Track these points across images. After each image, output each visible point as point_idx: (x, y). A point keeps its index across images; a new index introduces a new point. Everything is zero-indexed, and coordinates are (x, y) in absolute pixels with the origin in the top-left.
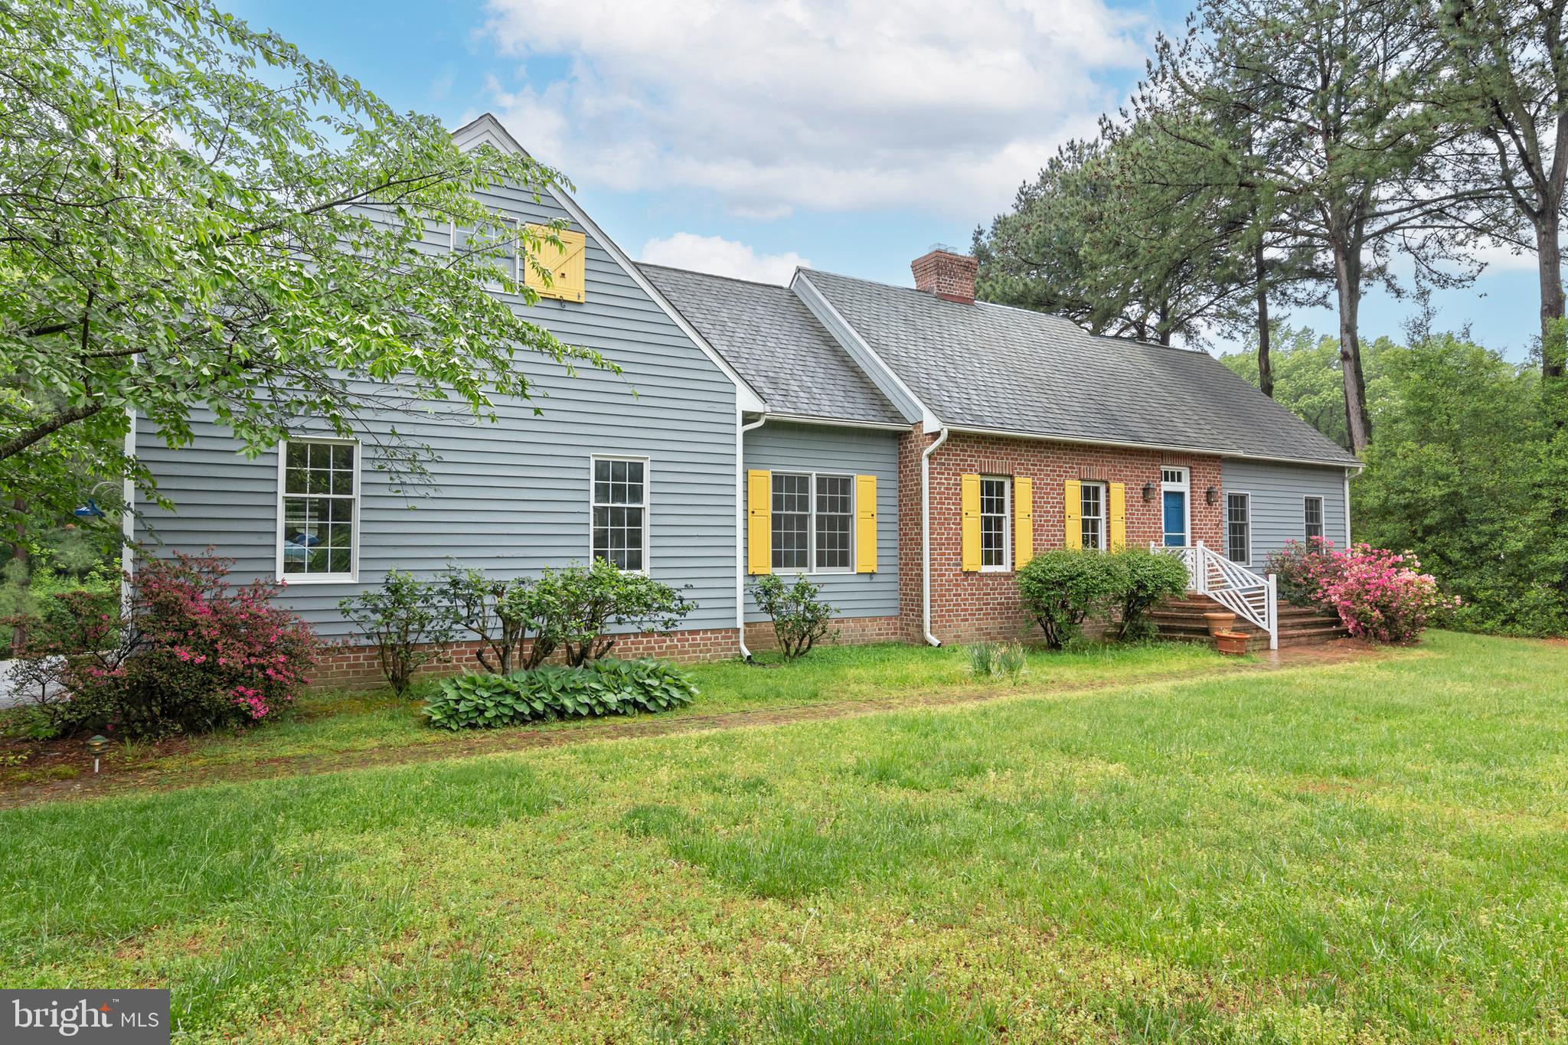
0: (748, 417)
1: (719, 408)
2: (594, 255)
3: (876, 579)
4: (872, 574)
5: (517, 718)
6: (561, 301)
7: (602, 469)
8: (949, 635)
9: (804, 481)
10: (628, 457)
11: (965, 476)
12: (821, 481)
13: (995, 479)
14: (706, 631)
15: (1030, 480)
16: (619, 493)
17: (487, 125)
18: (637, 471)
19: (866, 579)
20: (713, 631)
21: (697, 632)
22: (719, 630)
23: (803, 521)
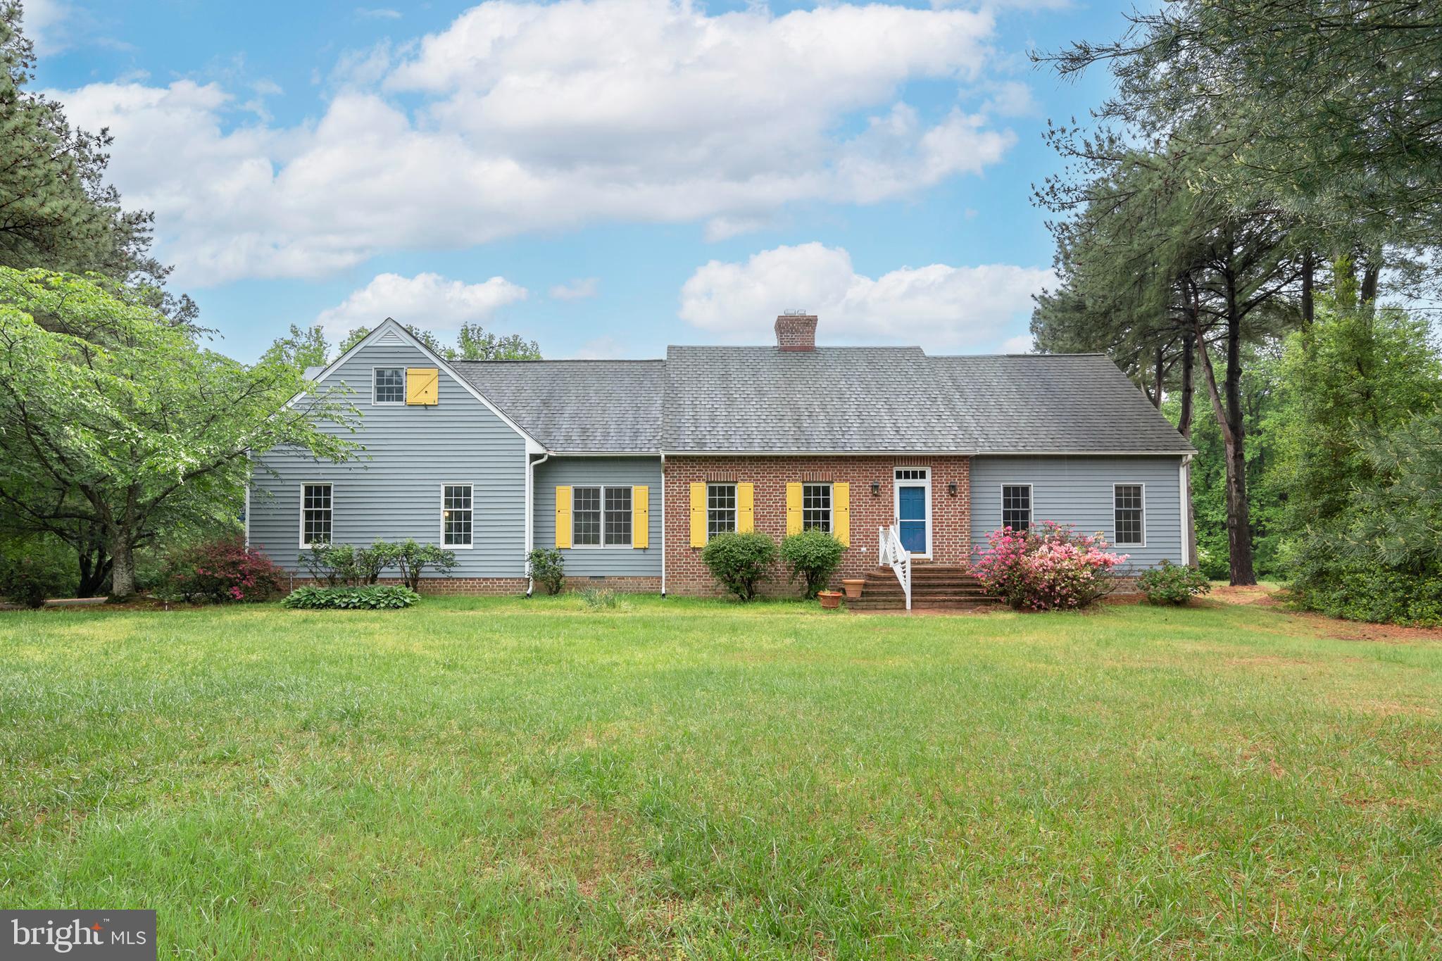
0: (534, 457)
1: (515, 453)
2: (442, 378)
3: (648, 552)
4: (645, 549)
5: (313, 605)
6: (426, 406)
7: (448, 491)
8: (680, 589)
9: (596, 492)
10: (463, 484)
11: (692, 484)
12: (609, 492)
13: (726, 485)
14: (506, 579)
15: (752, 485)
16: (458, 504)
17: (389, 323)
18: (468, 491)
19: (641, 552)
20: (511, 579)
21: (502, 579)
22: (515, 579)
23: (597, 516)
